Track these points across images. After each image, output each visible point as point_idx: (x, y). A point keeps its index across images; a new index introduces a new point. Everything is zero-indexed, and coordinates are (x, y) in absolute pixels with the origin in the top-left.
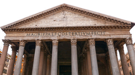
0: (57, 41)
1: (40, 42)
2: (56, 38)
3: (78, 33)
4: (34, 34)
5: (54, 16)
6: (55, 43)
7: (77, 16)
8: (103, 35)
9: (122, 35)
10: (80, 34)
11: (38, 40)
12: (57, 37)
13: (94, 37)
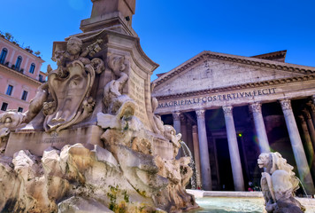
0: (203, 111)
2: (201, 107)
3: (232, 96)
4: (168, 103)
5: (193, 71)
6: (200, 114)
8: (273, 94)
10: (236, 96)
11: (175, 112)
12: (202, 104)
13: (259, 98)
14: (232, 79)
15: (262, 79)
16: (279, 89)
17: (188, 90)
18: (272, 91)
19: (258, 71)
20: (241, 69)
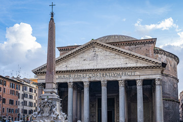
0: (88, 83)
1: (72, 84)
2: (87, 80)
3: (108, 74)
4: (65, 76)
5: (84, 54)
6: (86, 85)
7: (108, 53)
8: (133, 76)
9: (152, 75)
10: (110, 75)
11: (70, 82)
12: (88, 78)
13: (124, 78)
14: (110, 63)
15: (129, 65)
16: (137, 73)
17: (79, 68)
18: (133, 74)
19: (128, 59)
20: (117, 56)
